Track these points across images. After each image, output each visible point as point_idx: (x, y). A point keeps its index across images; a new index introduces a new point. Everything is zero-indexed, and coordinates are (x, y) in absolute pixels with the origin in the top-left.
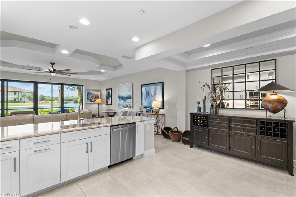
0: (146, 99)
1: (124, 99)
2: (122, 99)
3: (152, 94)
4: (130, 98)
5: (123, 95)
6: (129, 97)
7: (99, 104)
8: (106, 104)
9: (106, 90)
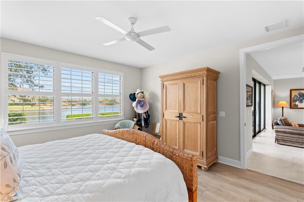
7: (283, 108)
8: (291, 108)
9: (291, 90)
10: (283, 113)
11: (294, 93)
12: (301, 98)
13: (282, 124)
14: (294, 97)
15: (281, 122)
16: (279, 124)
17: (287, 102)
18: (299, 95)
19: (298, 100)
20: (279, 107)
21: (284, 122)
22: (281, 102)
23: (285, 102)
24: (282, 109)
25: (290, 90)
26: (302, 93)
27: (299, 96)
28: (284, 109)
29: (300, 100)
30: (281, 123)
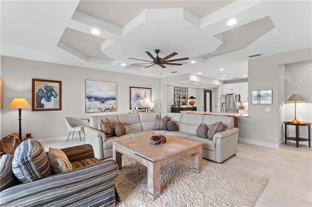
0: (135, 101)
1: (101, 100)
2: (95, 100)
3: (142, 97)
4: (114, 99)
5: (97, 95)
6: (111, 98)
7: (20, 110)
8: (33, 110)
9: (34, 80)
10: (20, 120)
11: (39, 86)
12: (48, 94)
13: (29, 178)
14: (39, 92)
15: (27, 168)
16: (20, 177)
17: (27, 99)
18: (45, 89)
19: (45, 97)
20: (13, 109)
21: (37, 165)
22: (16, 100)
23: (24, 100)
24: (18, 112)
25: (32, 79)
26: (49, 87)
27: (45, 91)
28: (22, 112)
29: (46, 98)
30: (25, 172)
